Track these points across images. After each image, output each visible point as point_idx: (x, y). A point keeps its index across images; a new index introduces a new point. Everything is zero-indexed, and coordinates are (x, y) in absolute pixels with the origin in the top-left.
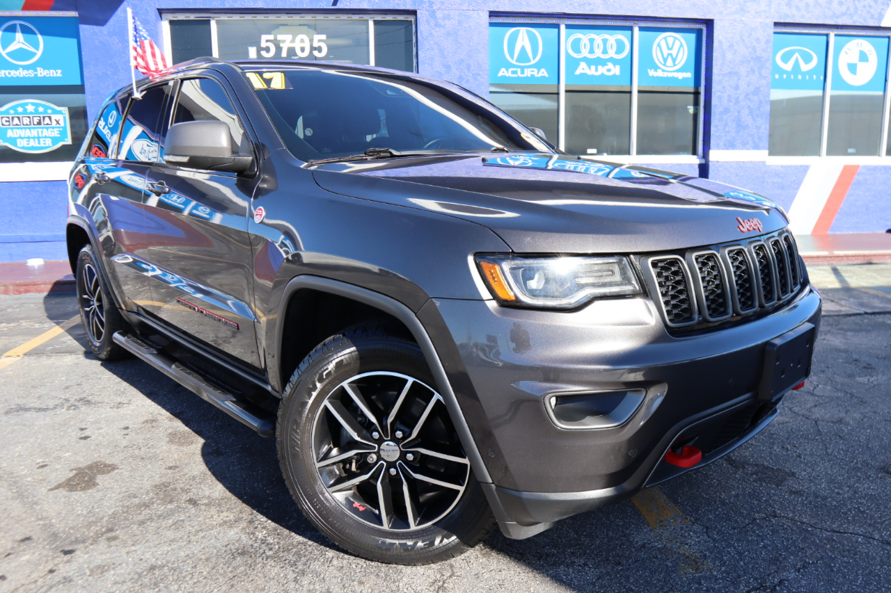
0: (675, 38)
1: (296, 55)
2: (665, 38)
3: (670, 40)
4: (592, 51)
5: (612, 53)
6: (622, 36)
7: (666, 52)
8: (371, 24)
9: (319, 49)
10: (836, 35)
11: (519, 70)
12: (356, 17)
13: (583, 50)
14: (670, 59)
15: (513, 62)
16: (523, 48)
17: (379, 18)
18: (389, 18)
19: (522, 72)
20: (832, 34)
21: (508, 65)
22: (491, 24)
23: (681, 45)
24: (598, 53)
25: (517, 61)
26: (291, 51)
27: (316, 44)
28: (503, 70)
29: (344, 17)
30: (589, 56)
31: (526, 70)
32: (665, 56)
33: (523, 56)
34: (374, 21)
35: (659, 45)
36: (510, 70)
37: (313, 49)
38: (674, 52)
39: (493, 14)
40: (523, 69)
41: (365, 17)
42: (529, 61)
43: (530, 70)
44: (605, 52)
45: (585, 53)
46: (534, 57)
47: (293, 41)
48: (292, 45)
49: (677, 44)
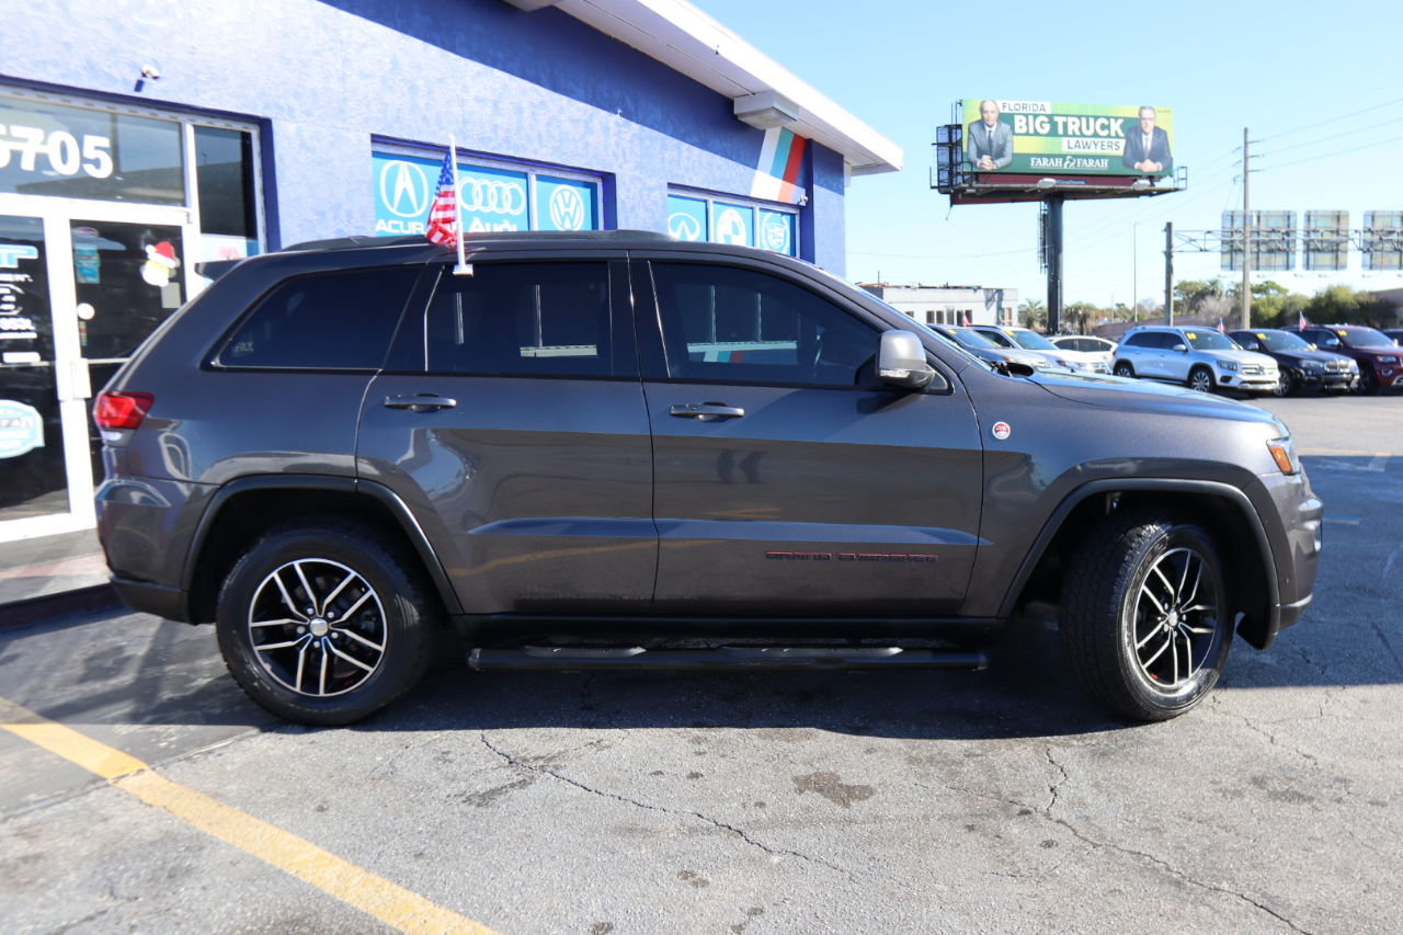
0: (572, 193)
1: (51, 169)
2: (561, 192)
3: (567, 195)
4: (485, 203)
5: (507, 208)
6: (517, 185)
7: (563, 210)
8: (189, 131)
9: (97, 163)
10: (715, 202)
11: (401, 223)
12: (164, 115)
13: (475, 201)
14: (567, 220)
15: (394, 211)
16: (405, 193)
17: (203, 122)
18: (219, 124)
19: (406, 228)
20: (711, 199)
21: (387, 216)
22: (376, 154)
23: (578, 203)
24: (492, 207)
25: (398, 210)
26: (42, 161)
27: (90, 153)
28: (381, 222)
29: (144, 112)
30: (483, 209)
31: (409, 223)
32: (563, 214)
33: (405, 205)
34: (195, 126)
35: (555, 200)
36: (391, 222)
37: (84, 160)
38: (571, 210)
39: (376, 139)
40: (406, 221)
41: (181, 118)
42: (414, 211)
43: (415, 224)
44: (500, 205)
45: (477, 205)
46: (419, 206)
47: (45, 142)
48: (43, 150)
49: (574, 201)
